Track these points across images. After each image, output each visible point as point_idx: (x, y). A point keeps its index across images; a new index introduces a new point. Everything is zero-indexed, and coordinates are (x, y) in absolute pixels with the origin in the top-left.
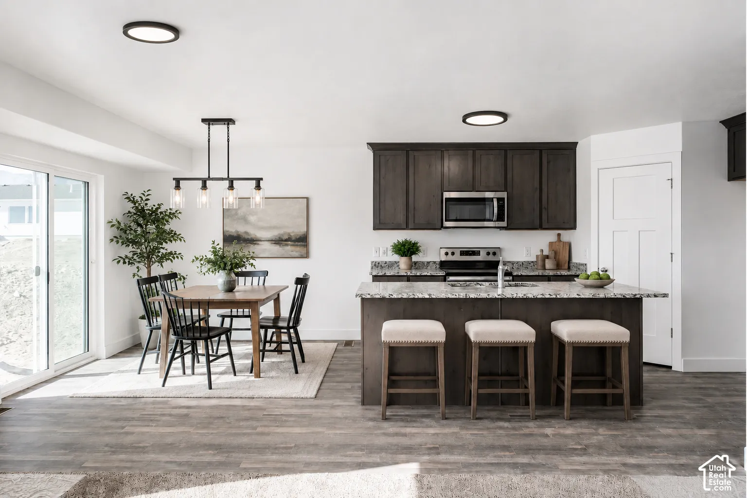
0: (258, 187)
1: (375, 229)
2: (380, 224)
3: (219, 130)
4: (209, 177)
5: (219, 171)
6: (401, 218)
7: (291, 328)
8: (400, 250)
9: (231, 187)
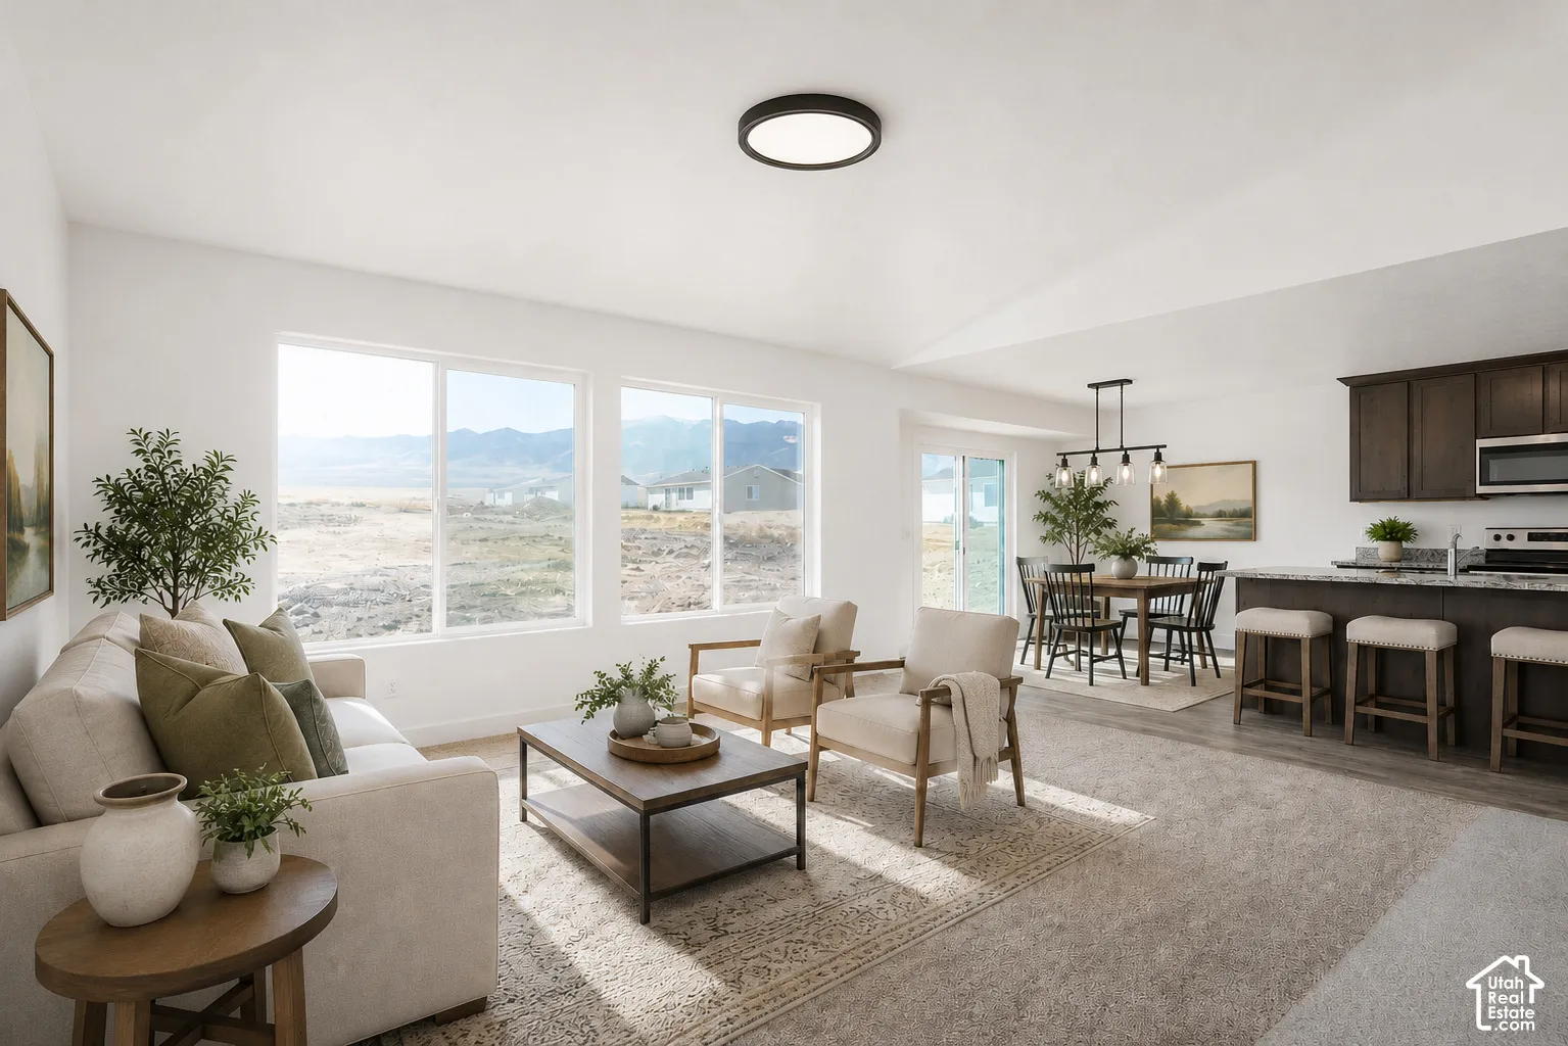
0: (1158, 458)
1: (1353, 499)
2: (1359, 493)
3: (1110, 395)
4: (1097, 448)
5: (1109, 441)
6: (1399, 484)
7: (1194, 630)
8: (1382, 533)
9: (1126, 460)
